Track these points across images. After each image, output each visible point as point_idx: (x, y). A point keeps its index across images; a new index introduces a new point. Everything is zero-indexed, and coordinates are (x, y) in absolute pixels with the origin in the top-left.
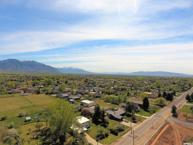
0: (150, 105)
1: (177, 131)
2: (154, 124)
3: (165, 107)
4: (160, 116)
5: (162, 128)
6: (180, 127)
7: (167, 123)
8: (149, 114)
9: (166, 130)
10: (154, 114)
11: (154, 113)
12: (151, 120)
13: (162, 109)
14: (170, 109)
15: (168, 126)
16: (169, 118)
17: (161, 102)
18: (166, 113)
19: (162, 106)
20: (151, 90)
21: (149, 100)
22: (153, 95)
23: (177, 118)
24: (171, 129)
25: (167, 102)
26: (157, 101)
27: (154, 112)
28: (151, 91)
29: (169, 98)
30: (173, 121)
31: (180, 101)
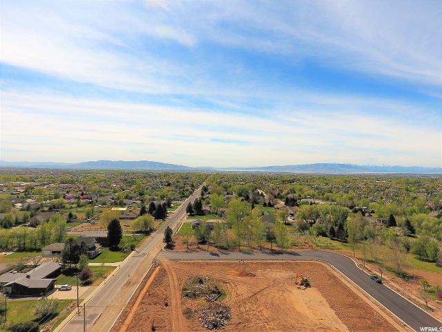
0: (124, 235)
1: (173, 273)
2: (132, 274)
3: (152, 234)
4: (144, 254)
5: (148, 277)
6: (178, 266)
7: (156, 263)
8: (123, 254)
9: (155, 278)
10: (133, 253)
11: (132, 250)
12: (126, 267)
13: (148, 239)
14: (162, 236)
15: (157, 269)
16: (160, 254)
17: (146, 224)
18: (154, 246)
19: (147, 233)
20: (125, 201)
21: (122, 223)
22: (131, 211)
23: (172, 249)
24: (163, 273)
25: (156, 223)
26: (137, 224)
27: (132, 248)
28: (125, 204)
29: (160, 213)
30: (166, 258)
31: (178, 218)
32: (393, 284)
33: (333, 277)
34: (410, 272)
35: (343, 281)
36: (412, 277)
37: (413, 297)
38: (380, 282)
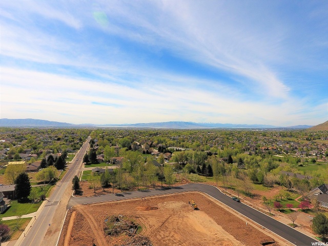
0: (33, 186)
1: (90, 216)
2: (51, 223)
3: (58, 183)
4: (56, 203)
5: (67, 223)
6: (91, 209)
7: (71, 210)
8: (33, 205)
9: (74, 223)
10: (44, 203)
11: (43, 200)
12: (41, 216)
13: (55, 188)
14: (69, 184)
15: (74, 214)
16: (71, 200)
17: (51, 175)
18: (63, 192)
19: (52, 182)
20: (21, 155)
22: (30, 164)
23: (81, 195)
24: (80, 218)
25: (58, 173)
26: (42, 176)
27: (43, 198)
28: (21, 158)
29: (61, 164)
30: (78, 203)
31: (77, 166)
32: (247, 202)
33: (210, 202)
34: (253, 192)
35: (217, 203)
36: (254, 195)
37: (260, 208)
38: (239, 201)
